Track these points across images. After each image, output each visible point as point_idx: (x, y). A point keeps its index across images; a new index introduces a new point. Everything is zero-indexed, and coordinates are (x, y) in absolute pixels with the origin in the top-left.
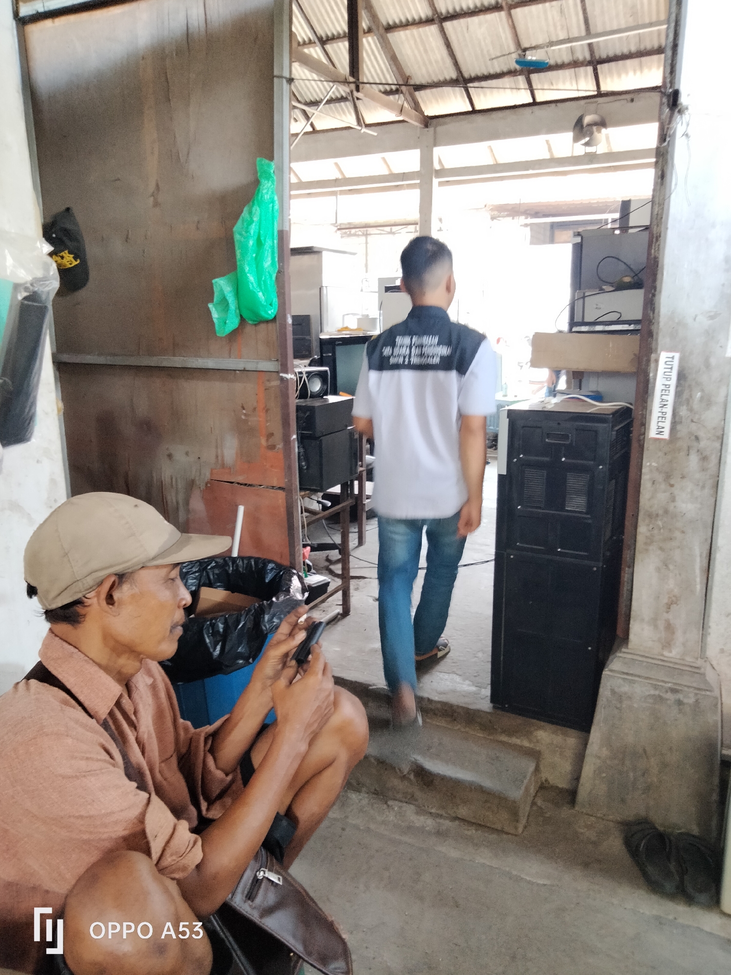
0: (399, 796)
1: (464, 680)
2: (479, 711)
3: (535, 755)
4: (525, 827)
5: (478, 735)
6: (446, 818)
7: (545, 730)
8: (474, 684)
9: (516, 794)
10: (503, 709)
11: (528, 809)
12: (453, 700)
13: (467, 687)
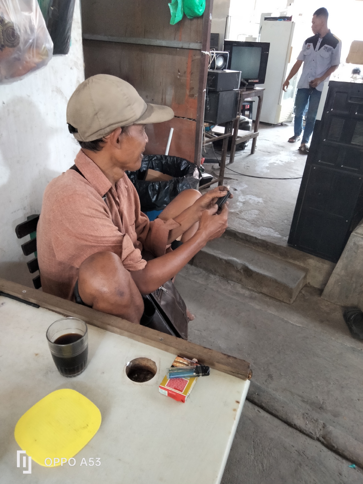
0: (234, 279)
1: (276, 231)
2: (280, 246)
3: (306, 270)
4: (294, 301)
5: (278, 257)
6: (256, 292)
7: (313, 259)
8: (280, 234)
9: (293, 285)
10: (294, 247)
11: (297, 294)
12: (268, 240)
13: (276, 235)
